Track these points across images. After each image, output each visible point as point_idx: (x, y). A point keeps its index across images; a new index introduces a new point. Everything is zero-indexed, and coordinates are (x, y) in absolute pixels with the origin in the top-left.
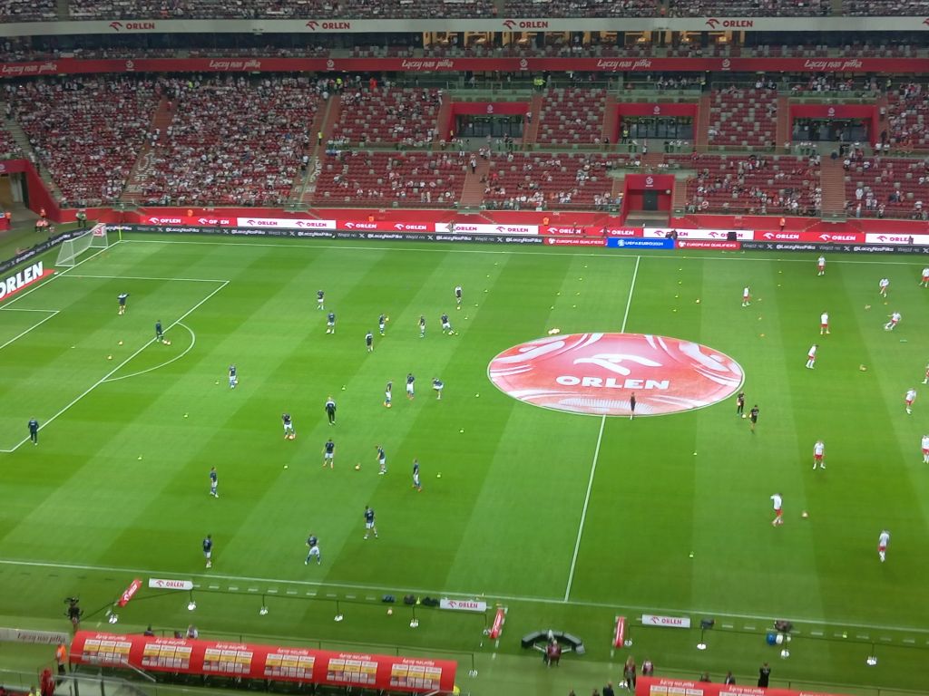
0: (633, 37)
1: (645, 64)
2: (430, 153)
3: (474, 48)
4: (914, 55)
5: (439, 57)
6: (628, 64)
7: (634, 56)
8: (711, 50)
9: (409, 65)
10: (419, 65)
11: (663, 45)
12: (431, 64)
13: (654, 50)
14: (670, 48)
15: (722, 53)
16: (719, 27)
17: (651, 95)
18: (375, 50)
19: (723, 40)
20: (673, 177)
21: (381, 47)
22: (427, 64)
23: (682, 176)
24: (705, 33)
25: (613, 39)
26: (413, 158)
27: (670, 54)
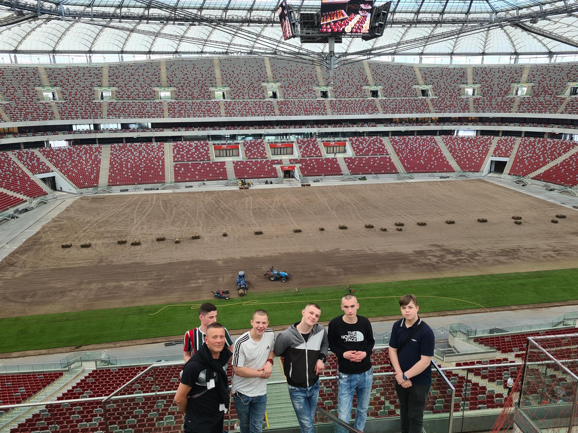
20: (294, 166)
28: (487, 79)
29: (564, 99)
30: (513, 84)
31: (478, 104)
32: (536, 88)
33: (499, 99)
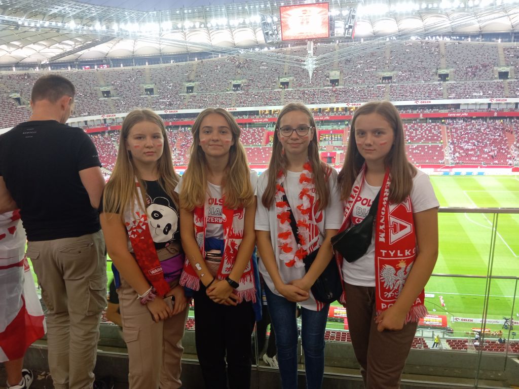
0: (324, 110)
1: (328, 118)
2: (261, 147)
3: (275, 115)
4: (412, 112)
5: (264, 118)
6: (322, 118)
7: (324, 115)
8: (348, 113)
9: (255, 121)
10: (258, 120)
11: (333, 112)
12: (261, 120)
13: (330, 114)
14: (335, 113)
15: (351, 114)
16: (350, 106)
17: (329, 127)
18: (244, 116)
19: (352, 110)
20: (336, 153)
21: (246, 115)
22: (260, 120)
23: (339, 152)
24: (346, 108)
25: (318, 111)
26: (256, 149)
27: (335, 115)
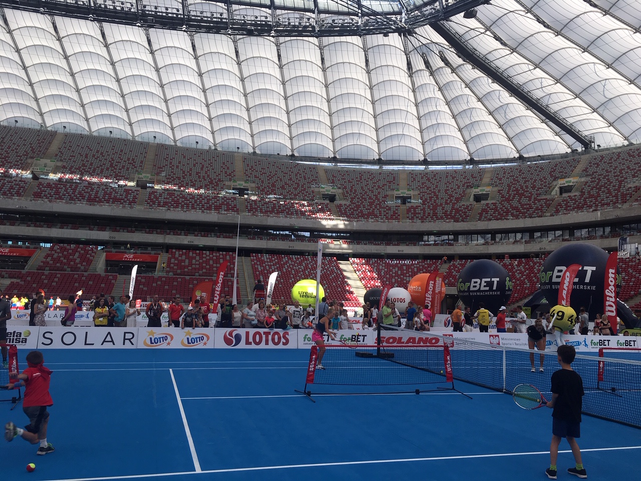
28: (429, 184)
29: (553, 200)
30: (468, 191)
31: (415, 213)
32: (504, 193)
33: (448, 208)
